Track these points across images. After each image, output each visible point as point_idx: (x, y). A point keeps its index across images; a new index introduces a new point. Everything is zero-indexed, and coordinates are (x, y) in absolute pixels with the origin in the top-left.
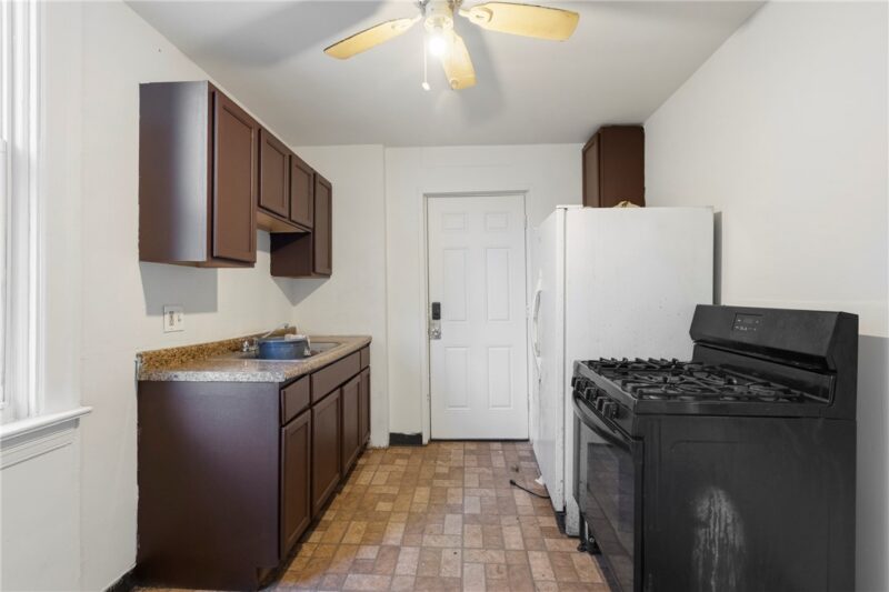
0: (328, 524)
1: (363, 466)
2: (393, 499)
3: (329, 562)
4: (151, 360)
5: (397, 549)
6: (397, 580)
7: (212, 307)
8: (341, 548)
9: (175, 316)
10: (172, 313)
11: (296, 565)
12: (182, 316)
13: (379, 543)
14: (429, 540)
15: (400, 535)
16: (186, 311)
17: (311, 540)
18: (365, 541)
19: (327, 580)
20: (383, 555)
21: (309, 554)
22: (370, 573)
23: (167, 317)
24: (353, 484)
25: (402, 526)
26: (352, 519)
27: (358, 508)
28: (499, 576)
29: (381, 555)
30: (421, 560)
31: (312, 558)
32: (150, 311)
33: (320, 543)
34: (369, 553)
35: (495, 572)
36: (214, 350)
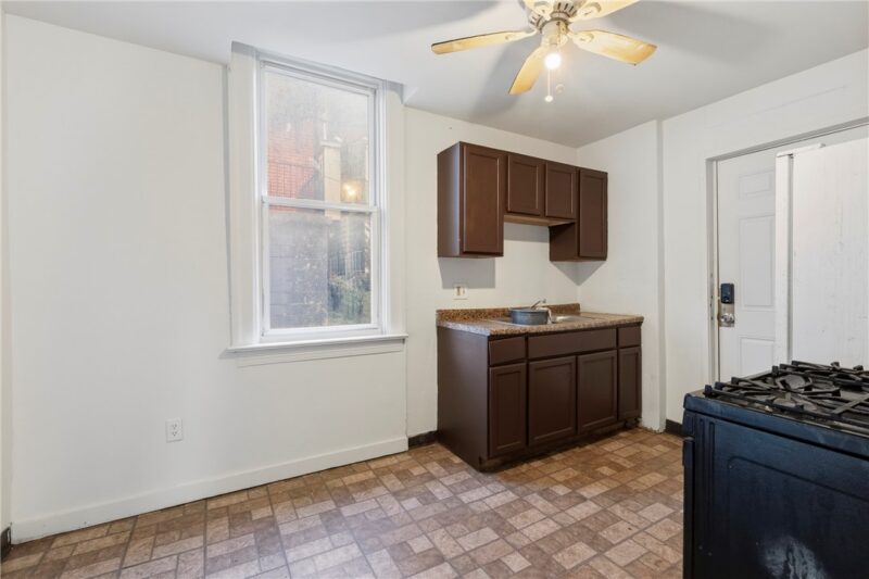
0: (553, 461)
1: (621, 438)
2: (620, 469)
3: (530, 480)
4: (444, 315)
5: (584, 499)
6: (563, 515)
7: (491, 285)
8: (546, 478)
9: (461, 290)
10: (459, 288)
11: (510, 472)
12: (466, 290)
13: (574, 489)
14: (618, 510)
15: (596, 494)
16: (470, 287)
17: (532, 464)
18: (566, 483)
19: (519, 488)
20: (570, 497)
21: (523, 470)
22: (549, 501)
23: (456, 290)
24: (598, 446)
25: (606, 489)
26: (571, 466)
27: (583, 463)
28: (653, 567)
29: (567, 496)
30: (595, 516)
31: (524, 473)
32: (445, 286)
33: (536, 469)
34: (561, 490)
35: (653, 561)
36: (490, 314)
